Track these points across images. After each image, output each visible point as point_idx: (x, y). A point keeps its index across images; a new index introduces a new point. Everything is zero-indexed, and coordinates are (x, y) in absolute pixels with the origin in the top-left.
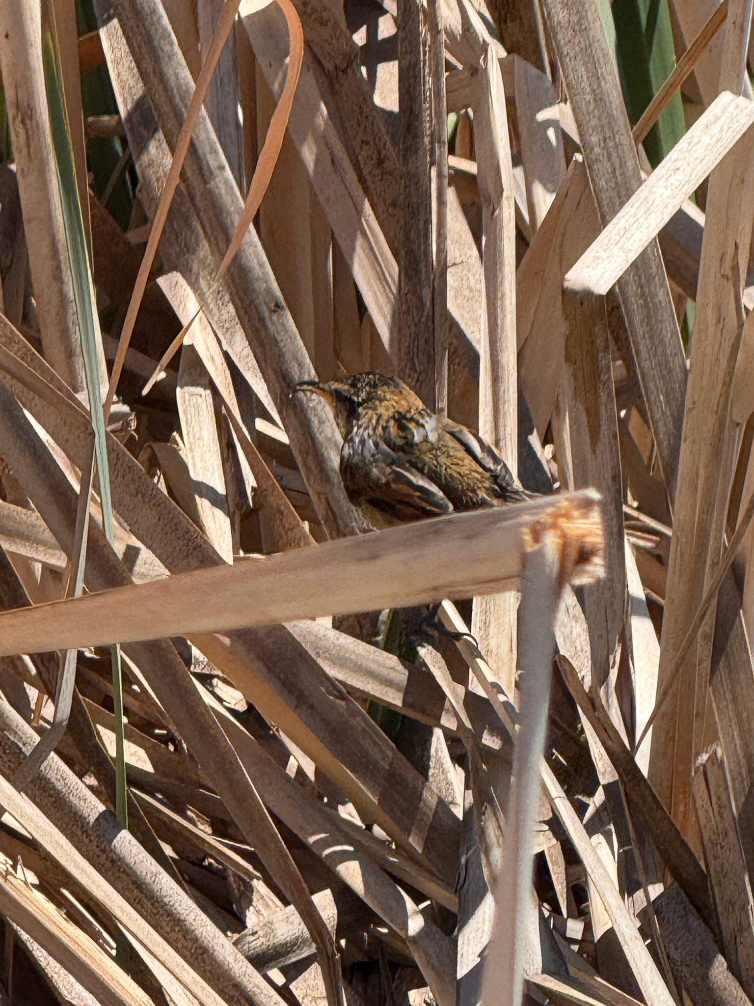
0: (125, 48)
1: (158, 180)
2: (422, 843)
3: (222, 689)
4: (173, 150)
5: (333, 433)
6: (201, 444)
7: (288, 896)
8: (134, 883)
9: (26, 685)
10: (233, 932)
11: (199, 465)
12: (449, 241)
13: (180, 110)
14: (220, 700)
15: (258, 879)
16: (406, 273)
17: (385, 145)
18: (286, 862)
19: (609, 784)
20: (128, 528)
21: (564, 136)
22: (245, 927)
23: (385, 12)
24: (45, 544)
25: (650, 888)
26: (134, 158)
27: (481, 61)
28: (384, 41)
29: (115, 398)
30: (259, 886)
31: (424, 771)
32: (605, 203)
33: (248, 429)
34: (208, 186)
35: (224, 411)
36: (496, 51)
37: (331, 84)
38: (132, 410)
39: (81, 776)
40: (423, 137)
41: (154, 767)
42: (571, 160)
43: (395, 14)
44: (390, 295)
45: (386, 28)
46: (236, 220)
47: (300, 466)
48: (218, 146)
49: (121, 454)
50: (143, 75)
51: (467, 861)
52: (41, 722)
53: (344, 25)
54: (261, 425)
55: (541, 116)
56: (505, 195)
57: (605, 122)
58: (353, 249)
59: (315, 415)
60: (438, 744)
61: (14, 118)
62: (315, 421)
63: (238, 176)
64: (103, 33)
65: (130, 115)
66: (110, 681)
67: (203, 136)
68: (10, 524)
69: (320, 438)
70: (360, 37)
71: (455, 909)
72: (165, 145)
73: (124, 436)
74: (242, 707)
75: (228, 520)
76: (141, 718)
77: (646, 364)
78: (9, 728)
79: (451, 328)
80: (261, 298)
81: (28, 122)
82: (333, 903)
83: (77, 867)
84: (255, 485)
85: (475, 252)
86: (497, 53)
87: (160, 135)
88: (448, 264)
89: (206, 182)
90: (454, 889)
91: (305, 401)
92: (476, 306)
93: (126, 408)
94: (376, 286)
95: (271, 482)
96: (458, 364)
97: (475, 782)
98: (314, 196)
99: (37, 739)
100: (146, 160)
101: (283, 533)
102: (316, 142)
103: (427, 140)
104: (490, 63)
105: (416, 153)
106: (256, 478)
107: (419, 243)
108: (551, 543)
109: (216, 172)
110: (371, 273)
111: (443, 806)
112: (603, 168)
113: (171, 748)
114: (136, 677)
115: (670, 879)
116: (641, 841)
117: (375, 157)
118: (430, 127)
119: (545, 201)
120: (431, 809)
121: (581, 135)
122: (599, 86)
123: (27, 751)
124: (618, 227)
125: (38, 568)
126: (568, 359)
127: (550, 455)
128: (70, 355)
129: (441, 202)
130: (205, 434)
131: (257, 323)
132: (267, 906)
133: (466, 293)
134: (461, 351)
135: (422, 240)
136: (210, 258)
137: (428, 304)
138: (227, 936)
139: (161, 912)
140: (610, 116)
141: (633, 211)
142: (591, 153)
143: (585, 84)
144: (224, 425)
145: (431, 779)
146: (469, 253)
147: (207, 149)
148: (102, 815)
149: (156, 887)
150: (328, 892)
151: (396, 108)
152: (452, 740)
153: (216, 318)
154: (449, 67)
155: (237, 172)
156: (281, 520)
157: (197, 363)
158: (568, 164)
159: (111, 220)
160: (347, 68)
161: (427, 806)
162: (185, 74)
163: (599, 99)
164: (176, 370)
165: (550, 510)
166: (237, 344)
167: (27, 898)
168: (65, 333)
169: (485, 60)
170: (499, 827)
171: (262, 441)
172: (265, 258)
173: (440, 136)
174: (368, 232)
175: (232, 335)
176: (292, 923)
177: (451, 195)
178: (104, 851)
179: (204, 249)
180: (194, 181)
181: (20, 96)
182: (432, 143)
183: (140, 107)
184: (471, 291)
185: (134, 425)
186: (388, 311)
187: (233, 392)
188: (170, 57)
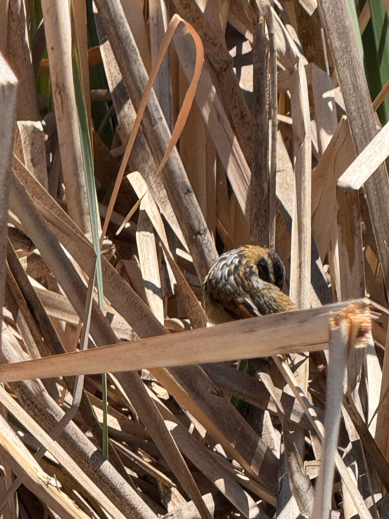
0: (113, 56)
1: (128, 124)
2: (258, 471)
3: (156, 388)
4: (137, 110)
5: (215, 257)
6: (149, 261)
7: (190, 497)
8: (111, 488)
9: (57, 384)
10: (161, 514)
11: (147, 273)
12: (277, 160)
13: (141, 89)
14: (156, 394)
15: (174, 487)
16: (255, 175)
17: (245, 109)
18: (190, 480)
19: (355, 441)
20: (110, 304)
21: (337, 106)
22: (167, 512)
23: (245, 40)
24: (68, 312)
25: (375, 496)
26: (117, 112)
27: (295, 66)
28: (246, 54)
29: (105, 237)
30: (175, 491)
31: (259, 433)
32: (358, 141)
33: (173, 254)
34: (154, 128)
35: (160, 245)
36: (303, 61)
37: (218, 77)
38: (113, 243)
39: (84, 432)
40: (265, 105)
41: (122, 428)
42: (340, 119)
43: (252, 42)
44: (246, 186)
45: (246, 48)
46: (167, 145)
47: (198, 273)
48: (159, 107)
49: (108, 267)
50: (122, 70)
51: (281, 480)
52: (65, 404)
53: (225, 46)
54: (179, 252)
55: (325, 95)
56: (306, 136)
57: (358, 99)
58: (228, 162)
59: (207, 247)
60: (267, 419)
61: (55, 92)
62: (206, 250)
63: (169, 123)
64: (102, 48)
65: (115, 90)
66: (101, 383)
67: (152, 102)
68: (50, 302)
69: (209, 259)
70: (233, 52)
71: (274, 505)
72: (132, 107)
73: (109, 257)
74: (166, 397)
75: (162, 301)
76: (115, 403)
77: (377, 225)
78: (49, 407)
79: (277, 203)
80: (180, 186)
81: (62, 93)
82: (212, 500)
83: (84, 480)
84: (176, 283)
85: (290, 165)
86: (303, 62)
87: (130, 101)
88: (277, 171)
89: (153, 126)
90: (275, 494)
91: (201, 240)
92: (290, 193)
93: (110, 242)
94: (239, 182)
95: (184, 282)
96: (281, 222)
97: (285, 439)
98: (207, 134)
99: (63, 413)
100: (123, 114)
101: (189, 308)
102: (210, 106)
103: (267, 107)
104: (299, 67)
105: (261, 113)
106: (176, 280)
107: (262, 160)
108: (344, 326)
109: (158, 121)
110: (237, 175)
111: (270, 451)
112: (357, 123)
113: (130, 418)
114: (113, 381)
115: (385, 491)
116: (371, 472)
117: (240, 114)
118: (269, 100)
119: (327, 139)
120: (263, 453)
121: (346, 105)
122: (356, 81)
123: (58, 419)
124: (365, 155)
125: (64, 324)
126: (338, 222)
127: (327, 271)
128: (82, 214)
129: (274, 139)
130: (150, 257)
131: (177, 198)
132: (178, 501)
133: (285, 186)
134: (282, 216)
135: (263, 158)
136: (154, 165)
137: (266, 192)
138: (158, 516)
139: (125, 503)
140: (361, 96)
141: (373, 147)
142: (351, 115)
143: (349, 80)
144: (160, 253)
145: (263, 437)
146: (287, 166)
147: (154, 109)
148: (95, 453)
149: (123, 491)
150: (210, 494)
151: (251, 90)
152: (274, 417)
153: (157, 197)
154: (279, 69)
155: (168, 121)
156: (189, 302)
157: (147, 220)
158: (339, 121)
159: (103, 144)
160: (226, 68)
161: (261, 451)
162: (144, 70)
163: (356, 88)
164: (136, 222)
165: (344, 309)
166: (168, 210)
167: (58, 497)
168: (79, 203)
169: (298, 65)
170: (298, 463)
171: (180, 260)
172: (182, 166)
173: (273, 105)
174: (236, 154)
175: (165, 205)
176: (191, 510)
177: (279, 135)
178: (96, 471)
179: (151, 161)
180: (147, 125)
181: (58, 80)
182: (270, 108)
183: (120, 86)
184: (288, 185)
185: (114, 251)
186: (245, 194)
187: (165, 235)
188: (135, 61)
